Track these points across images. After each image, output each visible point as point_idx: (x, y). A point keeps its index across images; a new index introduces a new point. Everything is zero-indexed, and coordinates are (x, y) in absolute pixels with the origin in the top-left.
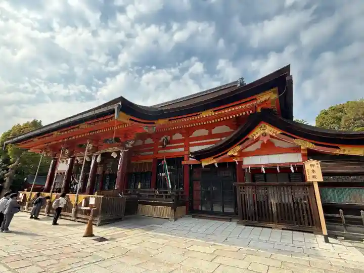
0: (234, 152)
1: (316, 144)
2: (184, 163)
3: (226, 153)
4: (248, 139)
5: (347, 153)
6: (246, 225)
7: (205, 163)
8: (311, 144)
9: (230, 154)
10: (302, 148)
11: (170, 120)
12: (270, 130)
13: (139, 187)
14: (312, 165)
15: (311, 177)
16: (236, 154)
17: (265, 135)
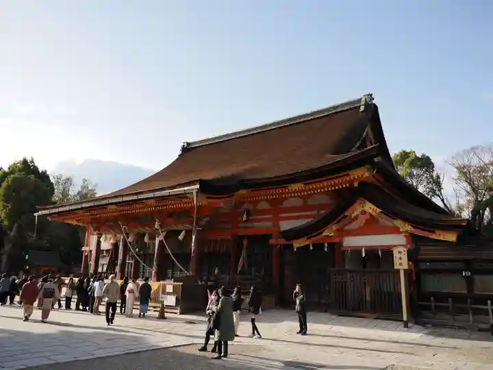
0: (329, 232)
1: (414, 227)
2: (272, 242)
3: (321, 233)
4: (345, 217)
5: (441, 238)
6: (340, 316)
7: (297, 244)
8: (410, 227)
9: (324, 234)
10: (401, 230)
11: (252, 191)
12: (369, 207)
13: (216, 271)
14: (400, 252)
15: (398, 265)
16: (332, 234)
17: (364, 213)
